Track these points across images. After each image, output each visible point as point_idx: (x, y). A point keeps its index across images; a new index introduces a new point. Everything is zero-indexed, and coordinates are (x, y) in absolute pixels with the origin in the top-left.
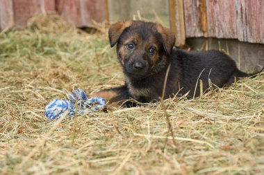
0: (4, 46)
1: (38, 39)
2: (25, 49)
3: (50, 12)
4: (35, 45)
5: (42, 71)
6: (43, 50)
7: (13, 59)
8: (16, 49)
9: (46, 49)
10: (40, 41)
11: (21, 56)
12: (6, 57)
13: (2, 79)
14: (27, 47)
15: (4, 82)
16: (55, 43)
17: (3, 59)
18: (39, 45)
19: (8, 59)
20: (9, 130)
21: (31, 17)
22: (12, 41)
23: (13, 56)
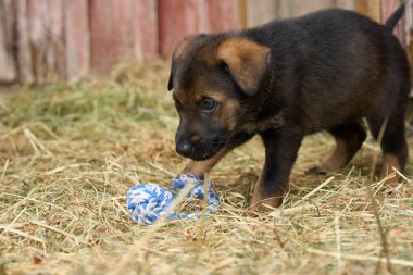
0: (72, 103)
1: (128, 95)
2: (107, 108)
3: (149, 56)
4: (123, 104)
5: (135, 143)
6: (137, 112)
7: (87, 124)
8: (92, 109)
9: (142, 110)
10: (132, 98)
11: (100, 119)
12: (75, 120)
13: (67, 153)
14: (111, 105)
15: (71, 158)
16: (156, 103)
17: (70, 123)
18: (130, 104)
19: (77, 124)
20: (78, 232)
21: (116, 62)
22: (86, 96)
23: (88, 120)
